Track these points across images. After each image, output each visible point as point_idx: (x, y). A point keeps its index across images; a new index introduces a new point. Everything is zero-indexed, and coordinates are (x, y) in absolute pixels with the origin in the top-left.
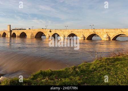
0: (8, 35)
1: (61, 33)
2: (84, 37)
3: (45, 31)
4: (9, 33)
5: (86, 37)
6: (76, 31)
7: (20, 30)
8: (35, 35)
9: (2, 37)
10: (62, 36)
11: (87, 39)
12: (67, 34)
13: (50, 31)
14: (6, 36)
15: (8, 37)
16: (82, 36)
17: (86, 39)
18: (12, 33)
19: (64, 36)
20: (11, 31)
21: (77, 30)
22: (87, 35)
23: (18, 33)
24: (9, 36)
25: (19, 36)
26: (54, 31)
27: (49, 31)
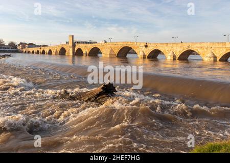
0: (70, 51)
1: (167, 49)
2: (215, 57)
3: (136, 46)
4: (71, 49)
5: (219, 57)
6: (198, 45)
7: (90, 45)
8: (116, 51)
9: (59, 54)
10: (170, 54)
11: (220, 60)
12: (178, 51)
13: (146, 46)
14: (66, 54)
15: (69, 55)
16: (210, 55)
17: (218, 60)
18: (76, 49)
19: (172, 55)
20: (74, 46)
21: (201, 43)
22: (221, 52)
23: (86, 49)
24: (71, 54)
25: (88, 53)
26: (154, 46)
27: (143, 45)
